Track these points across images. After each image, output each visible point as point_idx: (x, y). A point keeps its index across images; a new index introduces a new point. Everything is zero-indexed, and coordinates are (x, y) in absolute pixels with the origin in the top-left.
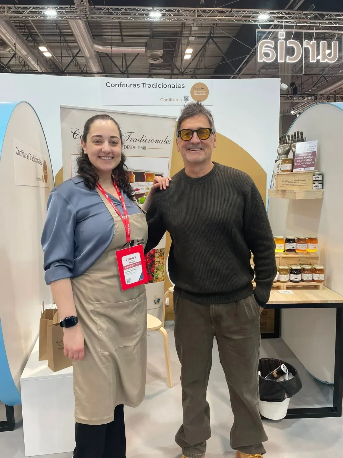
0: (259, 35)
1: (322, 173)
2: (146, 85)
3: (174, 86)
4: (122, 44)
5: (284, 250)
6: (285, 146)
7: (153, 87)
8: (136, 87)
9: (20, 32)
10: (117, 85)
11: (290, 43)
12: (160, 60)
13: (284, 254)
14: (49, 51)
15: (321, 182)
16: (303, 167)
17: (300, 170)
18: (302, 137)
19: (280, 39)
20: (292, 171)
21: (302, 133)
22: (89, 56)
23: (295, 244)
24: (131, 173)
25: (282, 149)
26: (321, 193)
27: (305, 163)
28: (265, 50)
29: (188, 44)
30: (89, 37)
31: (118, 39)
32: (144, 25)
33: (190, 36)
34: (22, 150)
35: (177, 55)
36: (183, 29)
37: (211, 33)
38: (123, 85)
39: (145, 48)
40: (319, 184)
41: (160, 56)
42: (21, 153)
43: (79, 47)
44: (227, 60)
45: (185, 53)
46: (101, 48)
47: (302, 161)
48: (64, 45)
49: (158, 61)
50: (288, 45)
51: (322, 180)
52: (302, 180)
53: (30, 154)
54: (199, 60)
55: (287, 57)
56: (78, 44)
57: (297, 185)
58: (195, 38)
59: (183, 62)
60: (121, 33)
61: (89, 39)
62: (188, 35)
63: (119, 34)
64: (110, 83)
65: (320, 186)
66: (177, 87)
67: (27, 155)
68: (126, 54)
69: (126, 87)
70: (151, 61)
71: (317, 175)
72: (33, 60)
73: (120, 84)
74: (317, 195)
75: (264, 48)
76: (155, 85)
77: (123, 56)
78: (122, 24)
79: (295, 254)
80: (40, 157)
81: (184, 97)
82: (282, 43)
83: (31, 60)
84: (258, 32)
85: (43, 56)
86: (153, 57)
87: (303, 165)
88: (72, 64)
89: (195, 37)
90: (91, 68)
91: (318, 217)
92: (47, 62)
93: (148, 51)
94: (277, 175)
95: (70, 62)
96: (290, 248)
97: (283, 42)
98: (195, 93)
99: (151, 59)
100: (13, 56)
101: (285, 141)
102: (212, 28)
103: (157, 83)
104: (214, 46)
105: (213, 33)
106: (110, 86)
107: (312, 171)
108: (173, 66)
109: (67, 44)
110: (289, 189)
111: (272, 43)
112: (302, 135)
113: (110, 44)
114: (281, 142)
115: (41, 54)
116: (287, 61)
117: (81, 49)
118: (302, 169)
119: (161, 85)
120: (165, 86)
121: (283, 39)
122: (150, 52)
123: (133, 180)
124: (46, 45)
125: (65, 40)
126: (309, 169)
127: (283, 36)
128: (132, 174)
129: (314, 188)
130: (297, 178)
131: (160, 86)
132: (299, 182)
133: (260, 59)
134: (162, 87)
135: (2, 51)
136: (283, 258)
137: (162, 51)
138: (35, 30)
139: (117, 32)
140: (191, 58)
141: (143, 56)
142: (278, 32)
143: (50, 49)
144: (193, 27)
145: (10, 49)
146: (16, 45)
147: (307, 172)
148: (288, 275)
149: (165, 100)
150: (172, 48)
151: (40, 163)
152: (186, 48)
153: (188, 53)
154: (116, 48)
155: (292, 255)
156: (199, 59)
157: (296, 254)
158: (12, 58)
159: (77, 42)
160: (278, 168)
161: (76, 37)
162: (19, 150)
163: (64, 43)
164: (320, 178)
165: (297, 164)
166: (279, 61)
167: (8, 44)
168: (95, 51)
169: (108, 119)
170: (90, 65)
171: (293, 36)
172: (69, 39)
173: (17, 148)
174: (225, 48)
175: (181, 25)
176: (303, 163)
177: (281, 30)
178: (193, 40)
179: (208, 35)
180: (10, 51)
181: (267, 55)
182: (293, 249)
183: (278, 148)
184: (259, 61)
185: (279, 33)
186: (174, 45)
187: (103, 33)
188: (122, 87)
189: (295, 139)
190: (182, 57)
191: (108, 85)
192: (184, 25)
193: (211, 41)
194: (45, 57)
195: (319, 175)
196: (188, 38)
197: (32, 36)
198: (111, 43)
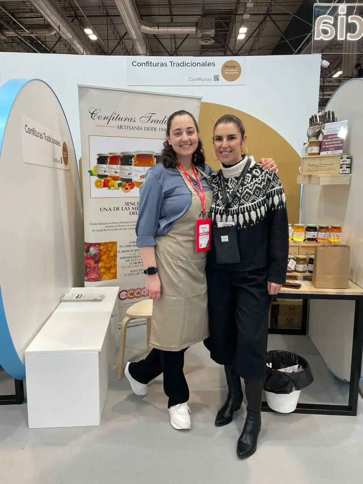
0: (317, 10)
1: (351, 156)
2: (174, 64)
3: (204, 65)
4: (172, 25)
5: (304, 239)
6: (315, 127)
7: (181, 66)
8: (163, 66)
9: (66, 14)
10: (144, 64)
11: (352, 19)
12: (211, 41)
13: (304, 243)
14: (94, 33)
15: (350, 167)
16: (330, 150)
17: (328, 153)
18: (333, 117)
19: (341, 15)
20: (319, 154)
21: (333, 113)
22: (136, 38)
23: (317, 232)
24: (152, 156)
25: (313, 131)
26: (349, 177)
27: (333, 146)
28: (323, 26)
29: (243, 23)
30: (136, 17)
31: (167, 19)
32: (195, 3)
33: (245, 14)
34: (33, 128)
35: (230, 35)
36: (238, 6)
37: (268, 9)
38: (150, 64)
39: (195, 28)
40: (346, 168)
41: (211, 36)
42: (32, 131)
43: (126, 29)
44: (286, 39)
45: (239, 33)
46: (148, 29)
47: (331, 143)
48: (111, 27)
49: (209, 41)
50: (350, 21)
51: (351, 164)
52: (329, 165)
53: (45, 134)
54: (255, 40)
55: (348, 34)
56: (125, 26)
57: (323, 169)
58: (250, 16)
59: (237, 42)
60: (171, 12)
61: (136, 20)
62: (243, 13)
63: (169, 13)
64: (136, 62)
65: (348, 171)
66: (207, 65)
67: (40, 134)
68: (176, 35)
69: (153, 66)
70: (201, 41)
71: (345, 159)
72: (78, 44)
73: (147, 63)
74: (344, 180)
75: (322, 25)
76: (183, 64)
77: (172, 37)
78: (172, 2)
79: (316, 244)
80: (57, 137)
81: (214, 76)
82: (342, 19)
83: (76, 44)
84: (316, 7)
85: (89, 39)
86: (204, 38)
87: (331, 147)
88: (119, 46)
89: (250, 14)
90: (138, 51)
91: (345, 204)
92: (93, 45)
93: (199, 31)
94: (303, 158)
95: (117, 45)
96: (311, 236)
97: (344, 18)
98: (226, 72)
99: (202, 40)
100: (59, 40)
101: (316, 122)
102: (270, 4)
103: (185, 62)
104: (273, 24)
105: (271, 10)
106: (136, 65)
107: (340, 154)
108: (226, 47)
109: (114, 26)
110: (314, 173)
111: (332, 18)
112: (333, 115)
113: (157, 25)
114: (311, 124)
115: (86, 36)
116: (348, 39)
117: (128, 31)
118: (330, 152)
119: (189, 63)
120: (194, 65)
121: (343, 15)
122: (201, 32)
123: (154, 164)
124: (92, 27)
125: (112, 22)
126: (337, 152)
127: (344, 11)
128: (152, 158)
129: (341, 172)
130: (324, 162)
131: (188, 65)
132: (325, 167)
133: (317, 37)
134: (191, 66)
135: (48, 34)
136: (302, 247)
137: (214, 31)
138: (80, 11)
139: (166, 11)
140: (245, 38)
141: (193, 37)
142: (338, 6)
143: (95, 31)
144: (247, 3)
145: (55, 32)
146: (60, 28)
147: (335, 155)
148: (307, 265)
149: (194, 80)
150: (225, 28)
151: (58, 143)
152: (241, 26)
153: (242, 33)
154: (164, 29)
155: (313, 244)
156: (256, 38)
157: (318, 243)
158: (57, 42)
159: (123, 24)
160: (306, 152)
161: (123, 17)
162: (29, 128)
163: (111, 24)
164: (348, 162)
165: (324, 147)
166: (339, 39)
167: (53, 26)
168: (142, 33)
169: (184, 114)
170: (137, 48)
171: (355, 11)
172: (116, 20)
173: (26, 125)
174: (284, 26)
175: (236, 2)
176: (331, 146)
177: (343, 4)
178: (248, 18)
179: (265, 13)
180: (55, 35)
181: (325, 32)
182: (314, 237)
183: (308, 129)
184: (315, 39)
185: (339, 8)
186: (228, 24)
187: (153, 12)
188: (149, 66)
189: (326, 120)
190: (236, 37)
191: (134, 64)
192: (238, 2)
193: (268, 18)
194: (91, 40)
195: (347, 158)
196: (242, 16)
197: (78, 18)
198: (158, 23)
